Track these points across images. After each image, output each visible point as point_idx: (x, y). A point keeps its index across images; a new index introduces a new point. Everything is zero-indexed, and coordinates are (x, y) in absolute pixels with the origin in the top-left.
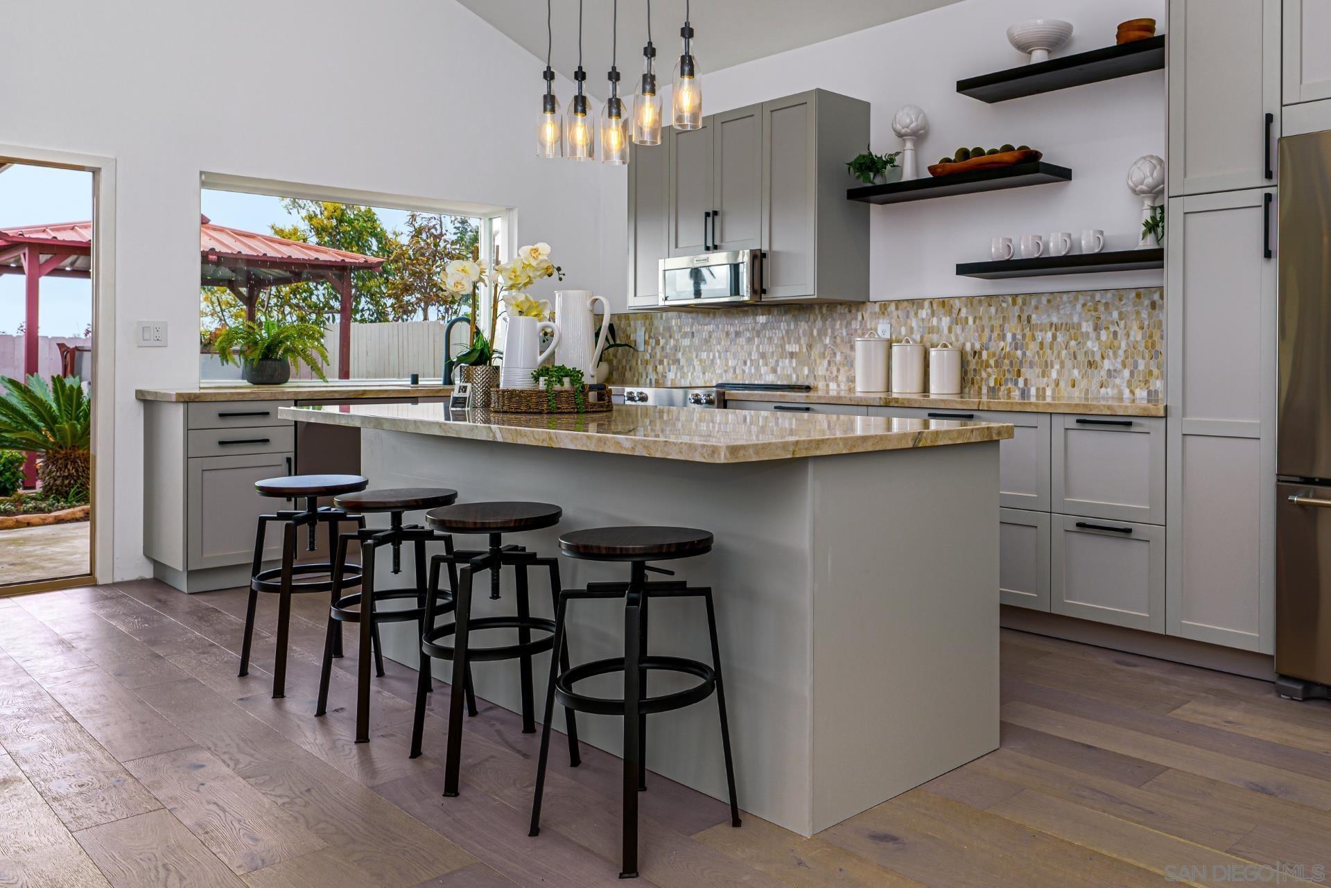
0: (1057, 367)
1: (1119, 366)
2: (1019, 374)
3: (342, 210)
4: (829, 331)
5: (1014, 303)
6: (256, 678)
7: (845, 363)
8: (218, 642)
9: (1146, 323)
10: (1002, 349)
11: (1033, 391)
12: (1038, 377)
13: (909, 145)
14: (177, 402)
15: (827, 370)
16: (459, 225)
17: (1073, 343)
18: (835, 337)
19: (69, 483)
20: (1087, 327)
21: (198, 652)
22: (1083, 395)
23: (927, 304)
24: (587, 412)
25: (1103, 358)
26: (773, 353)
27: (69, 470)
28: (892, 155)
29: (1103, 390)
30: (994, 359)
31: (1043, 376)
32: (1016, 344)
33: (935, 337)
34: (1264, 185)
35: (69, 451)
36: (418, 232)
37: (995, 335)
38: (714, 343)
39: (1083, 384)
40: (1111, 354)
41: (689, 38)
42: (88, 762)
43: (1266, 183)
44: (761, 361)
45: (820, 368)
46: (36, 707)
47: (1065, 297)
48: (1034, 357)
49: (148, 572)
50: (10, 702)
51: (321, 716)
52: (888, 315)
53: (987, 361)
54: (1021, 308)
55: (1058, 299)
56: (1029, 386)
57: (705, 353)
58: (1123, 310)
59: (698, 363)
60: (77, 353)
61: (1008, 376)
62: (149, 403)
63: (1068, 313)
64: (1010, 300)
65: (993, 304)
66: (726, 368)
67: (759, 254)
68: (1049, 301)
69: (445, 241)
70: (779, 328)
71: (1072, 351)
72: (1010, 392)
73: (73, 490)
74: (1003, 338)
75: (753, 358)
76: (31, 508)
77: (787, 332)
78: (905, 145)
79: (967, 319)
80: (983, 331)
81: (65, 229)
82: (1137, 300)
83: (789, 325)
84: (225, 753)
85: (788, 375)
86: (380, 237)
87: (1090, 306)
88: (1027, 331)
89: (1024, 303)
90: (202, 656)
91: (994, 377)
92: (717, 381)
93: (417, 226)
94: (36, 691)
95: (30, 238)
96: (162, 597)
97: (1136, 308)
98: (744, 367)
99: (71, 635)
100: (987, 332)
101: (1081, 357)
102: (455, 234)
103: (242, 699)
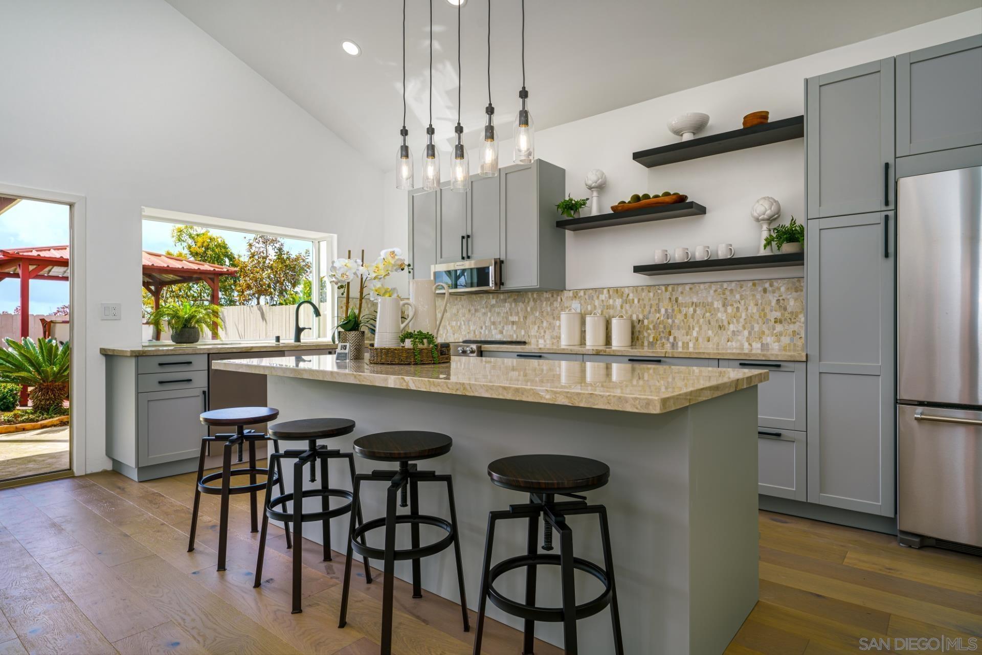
0: (697, 329)
1: (740, 328)
2: (670, 333)
3: (207, 242)
4: (538, 309)
5: (666, 290)
6: (201, 552)
7: (550, 327)
8: (167, 522)
9: (760, 302)
10: (658, 318)
11: (680, 344)
12: (683, 335)
13: (595, 194)
14: (131, 356)
15: (537, 332)
16: (277, 251)
17: (708, 314)
18: (543, 312)
19: (50, 403)
20: (717, 304)
21: (154, 530)
22: (715, 346)
23: (605, 291)
24: (439, 363)
25: (729, 323)
26: (500, 322)
27: (49, 395)
28: (584, 200)
29: (729, 343)
30: (652, 325)
31: (687, 335)
32: (668, 315)
33: (611, 312)
34: (882, 210)
35: (49, 384)
36: (253, 256)
37: (653, 310)
38: (461, 316)
39: (716, 339)
40: (735, 320)
41: (525, 98)
42: (84, 643)
43: (884, 208)
44: (492, 327)
45: (532, 331)
46: (39, 587)
47: (702, 286)
48: (680, 323)
49: (109, 466)
50: (18, 583)
51: (258, 587)
52: (579, 298)
53: (648, 326)
54: (671, 293)
55: (697, 287)
56: (677, 340)
57: (455, 322)
58: (743, 294)
59: (450, 328)
60: (52, 324)
61: (662, 335)
62: (110, 357)
63: (704, 295)
64: (663, 288)
65: (652, 291)
66: (468, 331)
67: (498, 261)
68: (691, 289)
69: (270, 260)
70: (504, 307)
71: (707, 319)
72: (664, 345)
73: (52, 407)
74: (659, 311)
75: (487, 325)
76: (25, 419)
77: (510, 309)
78: (592, 194)
79: (633, 300)
80: (645, 307)
81: (45, 250)
82: (754, 287)
83: (511, 305)
84: (193, 628)
85: (510, 335)
86: (231, 258)
87: (720, 292)
88: (675, 307)
89: (673, 290)
90: (158, 534)
91: (653, 335)
92: (463, 339)
93: (252, 251)
94: (37, 571)
95: (23, 255)
96: (121, 484)
97: (753, 293)
98: (481, 330)
99: (61, 518)
100: (648, 308)
101: (713, 323)
102: (275, 256)
103: (194, 573)
